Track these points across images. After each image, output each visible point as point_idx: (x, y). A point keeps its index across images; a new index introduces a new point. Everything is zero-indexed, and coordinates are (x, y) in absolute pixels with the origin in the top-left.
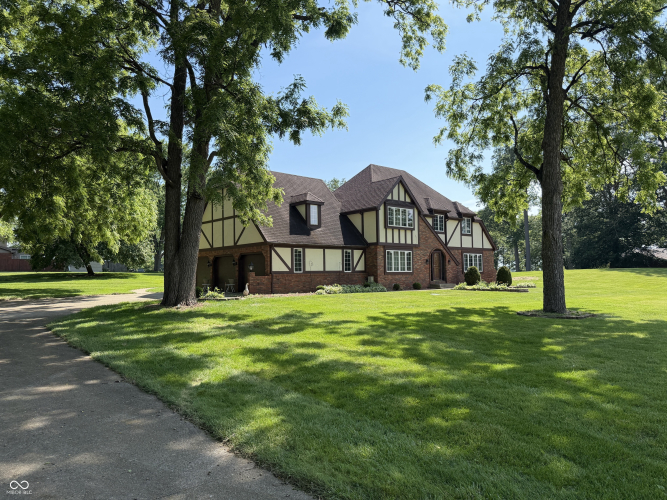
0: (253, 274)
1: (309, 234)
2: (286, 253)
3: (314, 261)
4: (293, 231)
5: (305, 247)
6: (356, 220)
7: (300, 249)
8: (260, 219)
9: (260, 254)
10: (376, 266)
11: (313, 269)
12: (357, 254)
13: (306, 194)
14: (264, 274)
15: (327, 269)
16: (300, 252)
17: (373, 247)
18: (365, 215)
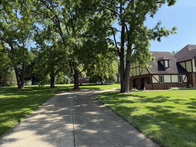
0: (146, 84)
1: (165, 70)
2: (157, 77)
3: (167, 79)
5: (163, 75)
6: (183, 65)
8: (147, 66)
10: (192, 81)
11: (167, 82)
12: (184, 76)
13: (163, 57)
16: (162, 76)
17: (190, 74)
18: (187, 62)
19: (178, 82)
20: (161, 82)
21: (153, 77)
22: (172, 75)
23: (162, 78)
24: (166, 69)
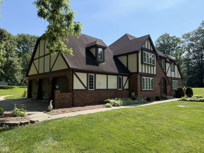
0: (59, 91)
1: (98, 65)
2: (83, 77)
3: (101, 82)
4: (88, 63)
5: (95, 73)
6: (123, 60)
7: (93, 75)
8: (64, 49)
9: (65, 77)
10: (136, 87)
11: (101, 88)
12: (125, 78)
13: (96, 42)
14: (68, 91)
15: (109, 88)
16: (93, 76)
17: (134, 75)
18: (129, 56)
19: (116, 88)
20: (90, 88)
21: (74, 76)
22: (108, 76)
23: (92, 79)
24: (100, 63)
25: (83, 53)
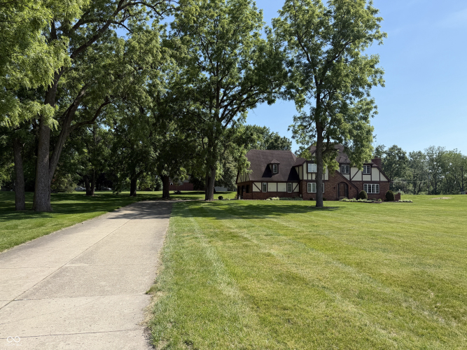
1: (271, 177)
2: (259, 185)
3: (272, 187)
4: (264, 176)
7: (266, 183)
9: (248, 185)
10: (302, 190)
11: (271, 191)
12: (295, 185)
14: (249, 192)
19: (286, 191)
20: (264, 191)
21: (253, 184)
22: (278, 183)
23: (265, 186)
24: (273, 175)
25: (263, 169)
